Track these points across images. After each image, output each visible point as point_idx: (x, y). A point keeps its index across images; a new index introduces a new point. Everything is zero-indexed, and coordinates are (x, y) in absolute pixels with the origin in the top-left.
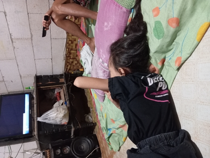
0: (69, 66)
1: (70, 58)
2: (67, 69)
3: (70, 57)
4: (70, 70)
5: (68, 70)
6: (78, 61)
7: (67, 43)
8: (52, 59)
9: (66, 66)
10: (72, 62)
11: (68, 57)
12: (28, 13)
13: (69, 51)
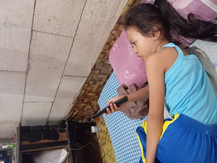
0: (77, 111)
1: (82, 102)
2: (72, 114)
3: (83, 100)
4: (75, 116)
5: (73, 116)
6: (93, 106)
7: (87, 82)
8: (53, 103)
9: (73, 111)
10: (84, 107)
11: (81, 100)
12: (32, 31)
13: (85, 94)
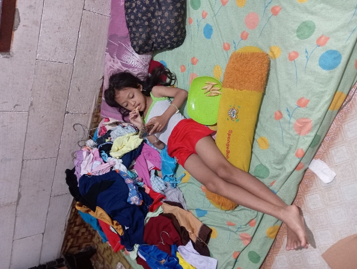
0: (72, 240)
1: (75, 226)
2: (66, 246)
3: (75, 222)
4: (71, 247)
5: (68, 248)
6: (87, 228)
8: (43, 234)
9: (66, 241)
10: (78, 232)
12: (23, 160)
13: (76, 213)
